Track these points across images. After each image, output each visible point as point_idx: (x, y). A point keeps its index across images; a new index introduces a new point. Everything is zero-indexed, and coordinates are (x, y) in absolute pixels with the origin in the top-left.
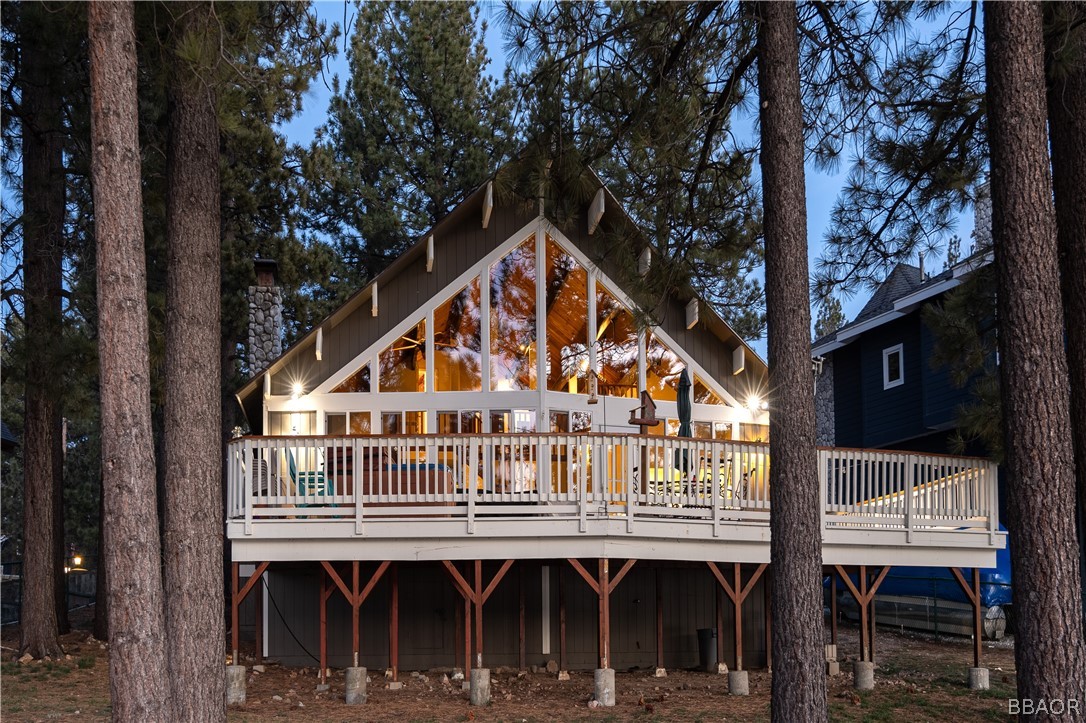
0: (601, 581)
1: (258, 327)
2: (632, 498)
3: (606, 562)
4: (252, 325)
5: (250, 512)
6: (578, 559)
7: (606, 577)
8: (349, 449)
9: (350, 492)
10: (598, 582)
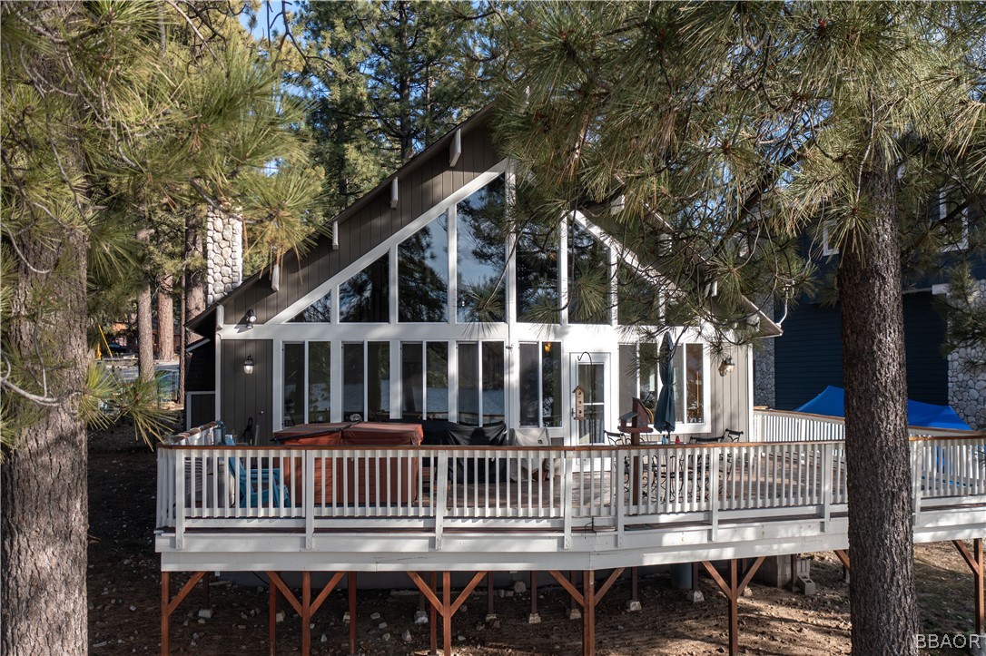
0: (586, 593)
1: (216, 234)
2: (622, 510)
3: (592, 574)
4: (210, 233)
5: (183, 524)
6: (560, 571)
7: (592, 589)
8: (299, 461)
9: (299, 505)
10: (583, 595)
